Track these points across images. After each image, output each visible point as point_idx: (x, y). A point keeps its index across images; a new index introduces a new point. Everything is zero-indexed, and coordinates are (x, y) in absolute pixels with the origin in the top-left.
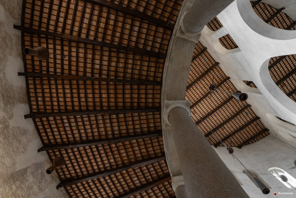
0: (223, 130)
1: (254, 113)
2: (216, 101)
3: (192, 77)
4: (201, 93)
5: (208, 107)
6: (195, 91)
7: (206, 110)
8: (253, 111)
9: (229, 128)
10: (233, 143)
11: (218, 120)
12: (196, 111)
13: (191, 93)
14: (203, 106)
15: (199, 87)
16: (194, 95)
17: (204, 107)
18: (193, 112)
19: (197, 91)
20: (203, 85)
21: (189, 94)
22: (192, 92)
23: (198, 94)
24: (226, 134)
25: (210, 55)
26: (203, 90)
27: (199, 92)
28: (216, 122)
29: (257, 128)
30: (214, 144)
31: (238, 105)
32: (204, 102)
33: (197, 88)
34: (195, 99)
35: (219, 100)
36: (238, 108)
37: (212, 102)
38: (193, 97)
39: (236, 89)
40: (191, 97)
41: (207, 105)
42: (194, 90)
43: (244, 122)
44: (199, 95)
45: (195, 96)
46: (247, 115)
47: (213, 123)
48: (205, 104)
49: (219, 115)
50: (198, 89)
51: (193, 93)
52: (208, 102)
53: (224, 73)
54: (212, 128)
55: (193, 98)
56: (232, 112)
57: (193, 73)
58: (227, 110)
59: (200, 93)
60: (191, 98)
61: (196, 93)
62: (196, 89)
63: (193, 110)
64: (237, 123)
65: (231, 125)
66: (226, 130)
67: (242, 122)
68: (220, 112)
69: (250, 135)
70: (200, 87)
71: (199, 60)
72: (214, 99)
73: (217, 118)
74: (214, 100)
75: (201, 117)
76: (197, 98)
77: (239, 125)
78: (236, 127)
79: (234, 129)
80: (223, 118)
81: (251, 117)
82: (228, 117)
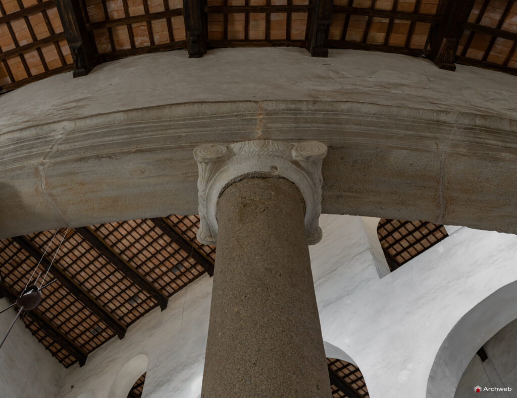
1: (138, 318)
9: (70, 251)
10: (15, 268)
24: (45, 243)
29: (83, 333)
31: (164, 269)
36: (152, 270)
43: (102, 294)
46: (126, 301)
56: (135, 255)
58: (142, 237)
64: (95, 273)
65: (83, 255)
67: (98, 287)
77: (86, 280)
78: (78, 273)
79: (70, 265)
80: (105, 228)
81: (123, 312)
82: (114, 245)
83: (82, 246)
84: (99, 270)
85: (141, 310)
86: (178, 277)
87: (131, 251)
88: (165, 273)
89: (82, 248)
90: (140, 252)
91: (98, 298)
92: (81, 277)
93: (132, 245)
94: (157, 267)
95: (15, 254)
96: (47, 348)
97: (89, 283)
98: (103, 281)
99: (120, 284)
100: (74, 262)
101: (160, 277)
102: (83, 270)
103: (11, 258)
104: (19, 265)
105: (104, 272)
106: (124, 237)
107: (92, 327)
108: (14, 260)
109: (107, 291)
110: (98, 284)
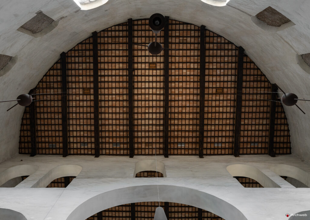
0: (83, 88)
1: (77, 154)
2: (145, 113)
3: (212, 107)
4: (175, 101)
5: (145, 94)
6: (186, 94)
7: (141, 88)
8: (81, 154)
9: (80, 100)
10: (47, 88)
11: (108, 95)
12: (153, 69)
13: (188, 86)
14: (153, 88)
15: (188, 105)
16: (182, 88)
17: (149, 88)
18: (154, 65)
19: (184, 97)
20: (186, 113)
21: (190, 82)
22: (190, 88)
23: (178, 94)
24: (72, 88)
25: (221, 154)
26: (178, 107)
27: (180, 98)
28: (108, 88)
29: (45, 142)
30: (68, 57)
31: (111, 141)
32: (158, 94)
33: (189, 100)
34: (173, 85)
35: (141, 119)
36: (105, 137)
37: (147, 105)
38: (181, 84)
39: (138, 155)
40: (182, 82)
41: (149, 94)
42: (190, 94)
43: (73, 131)
44: (175, 94)
45: (178, 88)
46: (80, 142)
47: (108, 82)
48: (153, 94)
49: (116, 101)
50: (186, 100)
51: (186, 88)
52: (153, 100)
53: (177, 155)
54: (103, 74)
55: (179, 82)
56: (105, 125)
57: (215, 113)
58: (116, 119)
59: (177, 98)
60: (181, 80)
61: (182, 94)
62: (188, 98)
63: (158, 67)
64: (80, 119)
65: (83, 107)
66: (79, 94)
67: (75, 127)
68: (119, 107)
69: (41, 125)
70: (186, 107)
71: (228, 134)
72: (149, 113)
73: (112, 94)
74: (147, 111)
75: (136, 71)
76: (173, 88)
77: (73, 119)
78: (72, 113)
79: (72, 107)
80: (105, 103)
81: (73, 146)
82: (101, 113)
83: (87, 103)
84: (83, 119)
85: (82, 152)
86: (113, 149)
87: (105, 121)
88: (109, 143)
89: (86, 104)
90: (109, 125)
91: (70, 131)
92: (72, 116)
93: (109, 119)
94: (109, 137)
95: (54, 82)
96: (20, 137)
97: (73, 121)
98: (80, 125)
99: (86, 132)
100: (76, 107)
101: (106, 143)
102: (76, 113)
103: (50, 82)
104: (50, 88)
105: (84, 121)
106: (109, 113)
107: (52, 142)
108: (50, 84)
109: (77, 131)
110: (76, 125)
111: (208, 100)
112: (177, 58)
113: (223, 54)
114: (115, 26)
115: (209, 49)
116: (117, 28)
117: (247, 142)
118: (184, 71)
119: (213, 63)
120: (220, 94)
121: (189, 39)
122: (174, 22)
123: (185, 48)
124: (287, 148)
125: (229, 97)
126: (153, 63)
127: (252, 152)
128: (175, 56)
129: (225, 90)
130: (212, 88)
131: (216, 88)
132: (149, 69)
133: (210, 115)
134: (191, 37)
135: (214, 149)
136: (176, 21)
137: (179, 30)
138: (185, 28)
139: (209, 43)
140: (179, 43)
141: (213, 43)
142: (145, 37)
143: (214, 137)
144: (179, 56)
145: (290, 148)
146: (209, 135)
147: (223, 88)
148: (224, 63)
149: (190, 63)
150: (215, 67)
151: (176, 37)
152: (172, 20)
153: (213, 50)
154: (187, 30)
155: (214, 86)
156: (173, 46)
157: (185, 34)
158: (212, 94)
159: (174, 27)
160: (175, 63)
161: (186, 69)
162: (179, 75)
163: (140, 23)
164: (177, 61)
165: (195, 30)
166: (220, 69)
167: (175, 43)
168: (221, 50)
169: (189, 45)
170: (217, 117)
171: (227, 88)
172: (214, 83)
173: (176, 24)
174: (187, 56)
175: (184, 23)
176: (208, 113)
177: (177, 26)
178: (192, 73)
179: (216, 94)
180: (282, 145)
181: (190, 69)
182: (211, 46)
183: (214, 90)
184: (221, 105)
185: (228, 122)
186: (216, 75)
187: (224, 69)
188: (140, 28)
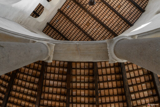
3: (85, 16)
13: (100, 14)
18: (119, 7)
21: (101, 16)
22: (99, 14)
23: (100, 7)
25: (63, 5)
27: (98, 7)
34: (106, 8)
38: (103, 11)
40: (104, 13)
44: (101, 6)
45: (102, 9)
51: (100, 12)
57: (81, 16)
62: (96, 10)
63: (117, 8)
71: (69, 14)
76: (104, 7)
111: (88, 17)
112: (114, 18)
113: (101, 36)
114: (147, 5)
115: (106, 32)
116: (145, 5)
117: (60, 19)
118: (107, 17)
119: (101, 30)
120: (87, 23)
121: (117, 28)
122: (128, 28)
123: (115, 24)
124: (46, 32)
125: (83, 25)
126: (120, 7)
127: (55, 18)
128: (115, 18)
129: (87, 26)
130: (91, 22)
131: (90, 24)
132: (119, 4)
133: (82, 13)
134: (117, 30)
135: (68, 4)
136: (128, 29)
137: (123, 28)
138: (122, 30)
139: (109, 34)
140: (118, 24)
141: (107, 36)
142: (132, 13)
143: (72, 8)
144: (114, 19)
145: (45, 33)
146: (75, 7)
147: (88, 26)
148: (97, 34)
149: (108, 22)
150: (98, 29)
151: (122, 24)
152: (129, 28)
153: (105, 34)
154: (121, 30)
155: (91, 24)
156: (119, 20)
157: (120, 28)
158: (89, 20)
159: (126, 26)
160: (113, 16)
161: (107, 18)
162: (107, 13)
163: (139, 15)
164: (113, 17)
165: (118, 33)
166: (96, 31)
167: (120, 22)
168: (103, 37)
169: (115, 26)
170: (79, 15)
171: (87, 28)
172: (93, 24)
173: (126, 28)
174: (111, 22)
175: (124, 31)
176: (84, 13)
177: (125, 28)
178: (103, 19)
179: (88, 22)
180: (48, 31)
181: (106, 20)
182: (107, 34)
183: (90, 22)
184: (82, 20)
185: (74, 18)
186: (95, 27)
187: (95, 32)
188: (137, 14)
